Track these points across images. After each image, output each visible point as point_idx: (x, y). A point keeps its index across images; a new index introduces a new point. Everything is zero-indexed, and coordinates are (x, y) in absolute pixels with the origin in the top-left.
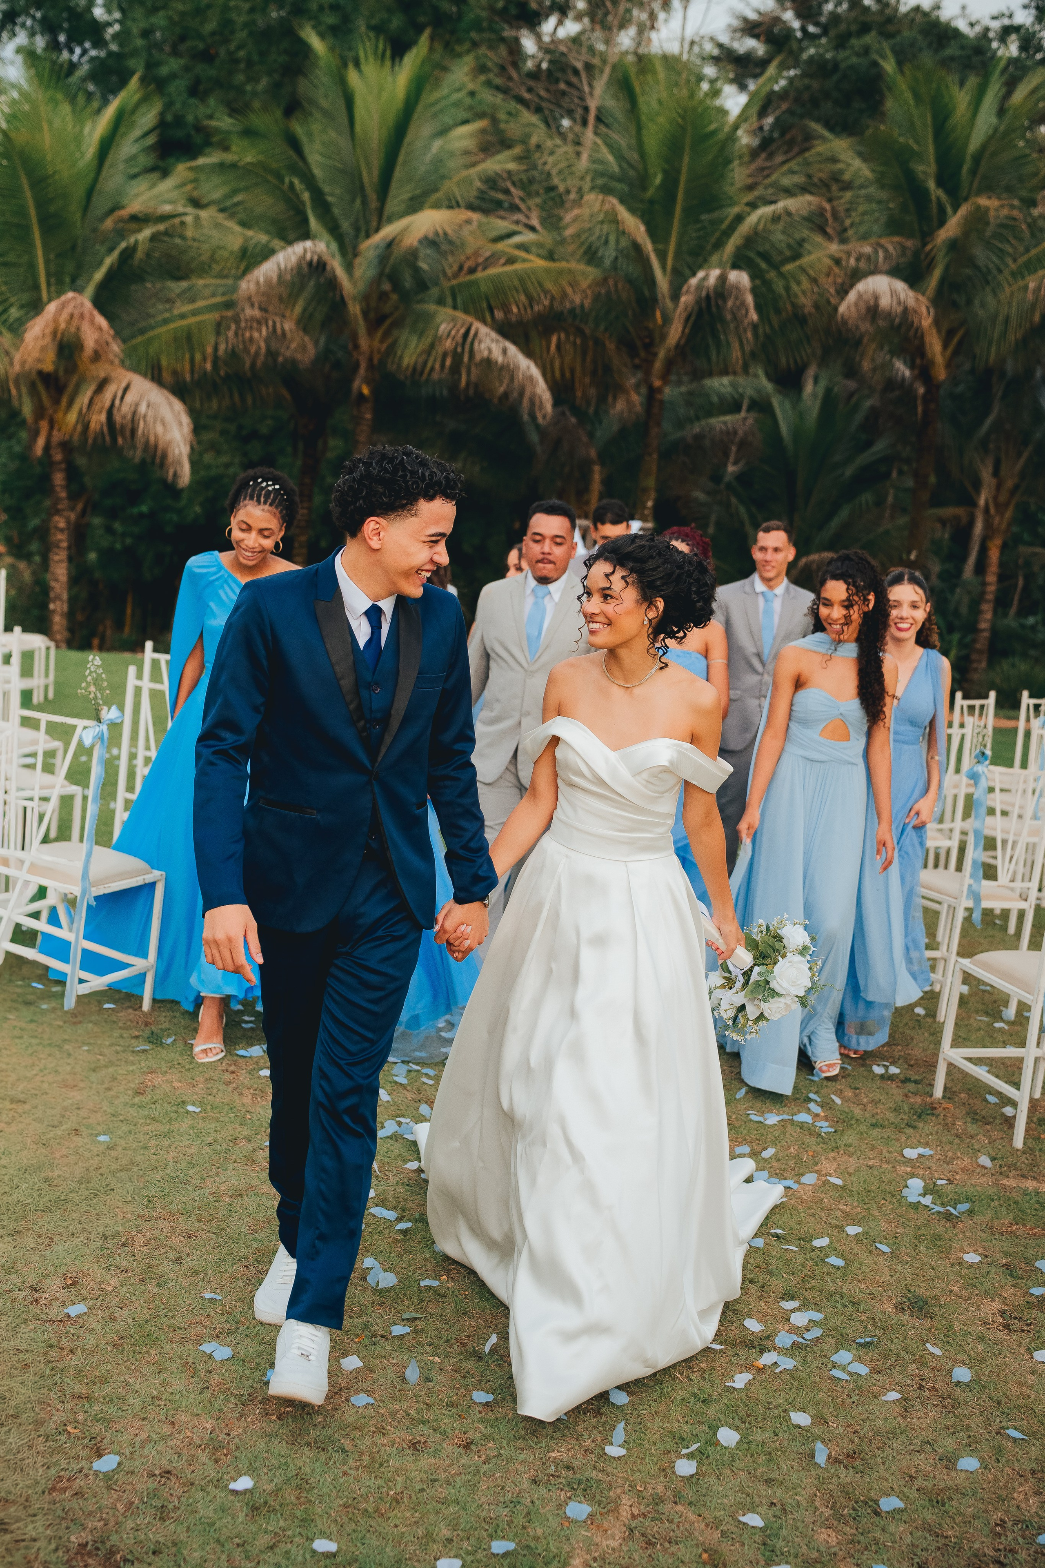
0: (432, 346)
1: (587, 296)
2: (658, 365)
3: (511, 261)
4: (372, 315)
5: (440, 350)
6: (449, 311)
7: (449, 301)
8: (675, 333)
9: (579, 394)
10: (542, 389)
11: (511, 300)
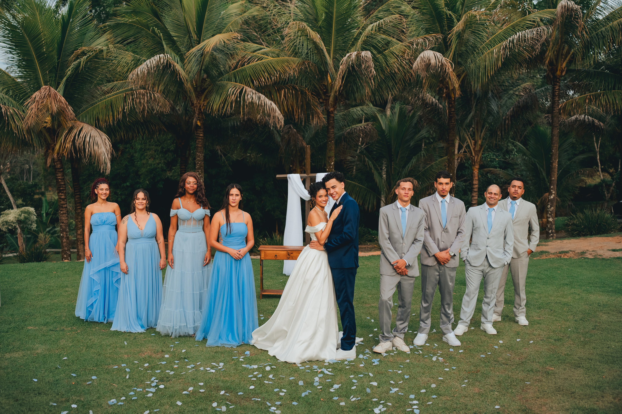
0: (226, 99)
1: (296, 71)
2: (331, 99)
3: (260, 59)
4: (199, 89)
5: (230, 100)
6: (233, 83)
7: (233, 79)
8: (338, 83)
9: (296, 117)
10: (278, 113)
11: (261, 76)
